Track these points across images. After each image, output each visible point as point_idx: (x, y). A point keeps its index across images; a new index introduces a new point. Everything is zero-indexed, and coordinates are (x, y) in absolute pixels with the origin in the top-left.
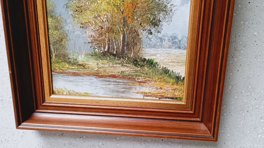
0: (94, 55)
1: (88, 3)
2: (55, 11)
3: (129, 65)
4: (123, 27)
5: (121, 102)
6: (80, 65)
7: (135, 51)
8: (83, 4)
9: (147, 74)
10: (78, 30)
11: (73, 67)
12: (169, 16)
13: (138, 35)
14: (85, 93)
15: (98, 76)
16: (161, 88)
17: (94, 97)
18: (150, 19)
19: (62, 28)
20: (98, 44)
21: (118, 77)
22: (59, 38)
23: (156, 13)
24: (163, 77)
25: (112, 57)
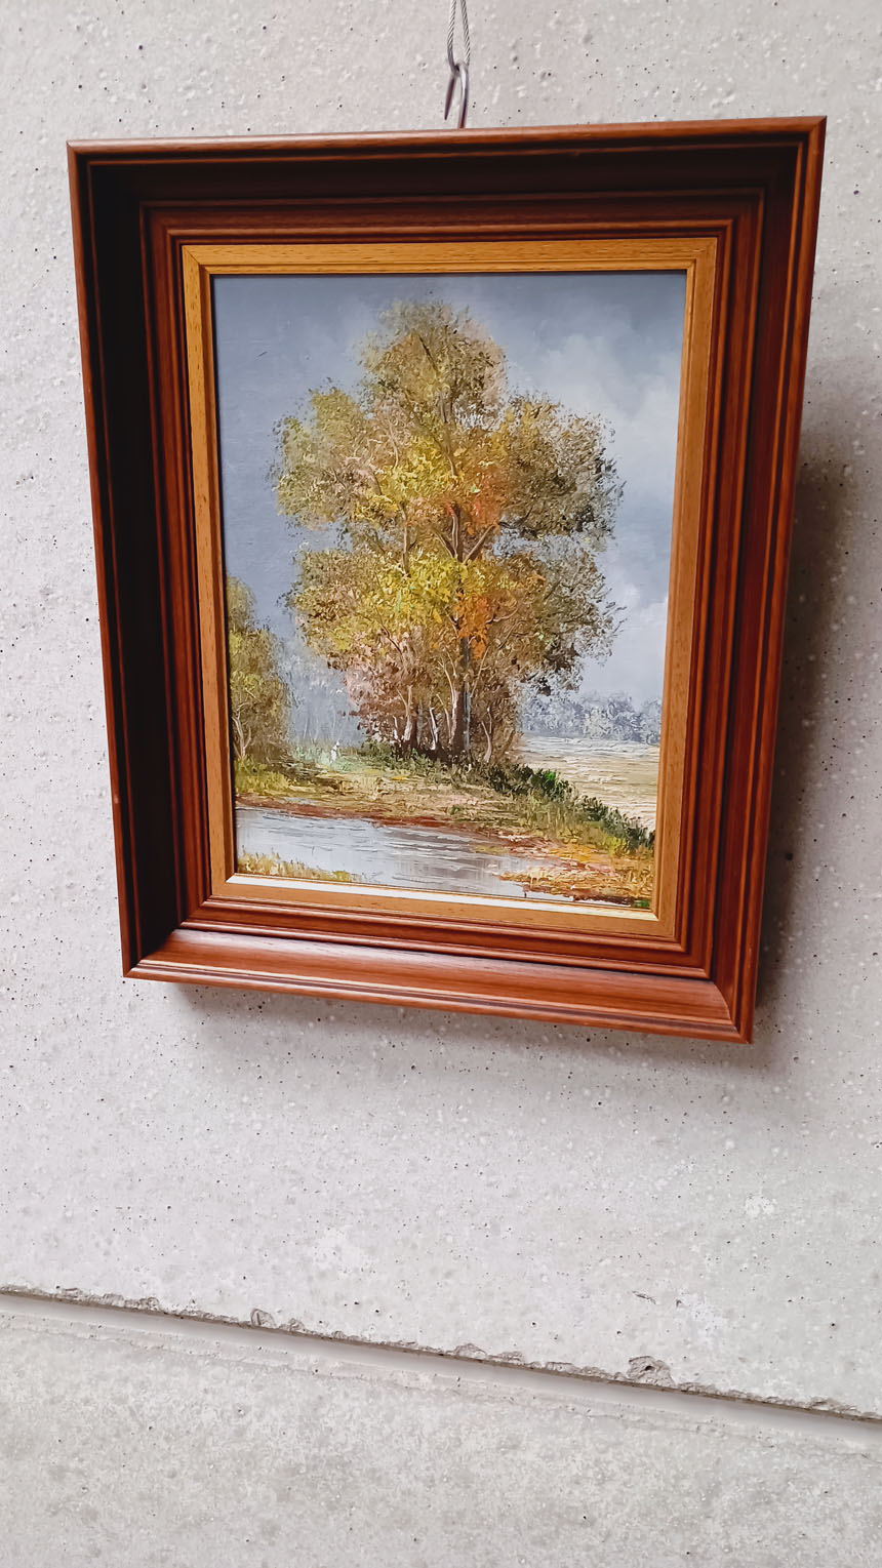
0: (370, 753)
1: (354, 593)
2: (253, 614)
3: (480, 788)
4: (461, 668)
5: (450, 906)
6: (325, 782)
7: (497, 744)
8: (337, 597)
9: (536, 820)
10: (320, 674)
11: (303, 789)
12: (602, 638)
13: (507, 695)
14: (337, 873)
15: (381, 818)
16: (581, 866)
17: (366, 885)
18: (542, 648)
19: (270, 666)
20: (381, 718)
21: (443, 824)
22: (262, 695)
23: (563, 628)
24: (588, 830)
25: (424, 760)
